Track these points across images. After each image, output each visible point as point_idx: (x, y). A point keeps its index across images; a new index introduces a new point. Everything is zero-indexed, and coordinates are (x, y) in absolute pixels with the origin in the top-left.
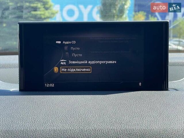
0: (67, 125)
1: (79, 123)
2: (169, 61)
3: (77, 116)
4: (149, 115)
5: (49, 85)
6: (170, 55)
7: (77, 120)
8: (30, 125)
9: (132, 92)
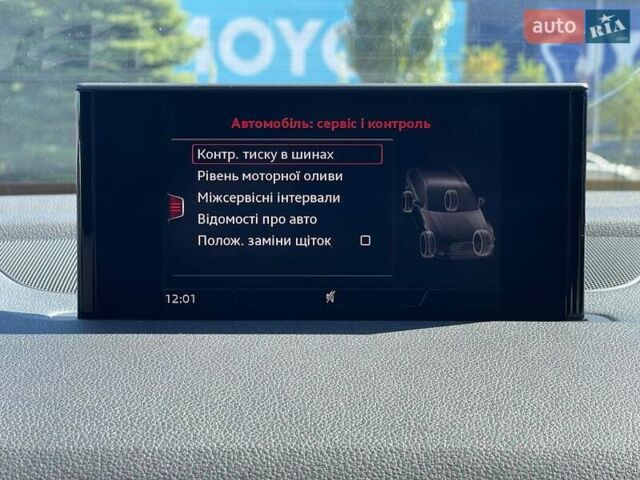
0: (240, 436)
1: (281, 428)
2: (588, 219)
3: (275, 404)
4: (517, 402)
5: (178, 300)
6: (591, 199)
7: (275, 418)
8: (118, 432)
9: (462, 326)
